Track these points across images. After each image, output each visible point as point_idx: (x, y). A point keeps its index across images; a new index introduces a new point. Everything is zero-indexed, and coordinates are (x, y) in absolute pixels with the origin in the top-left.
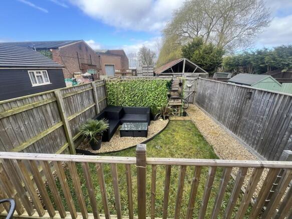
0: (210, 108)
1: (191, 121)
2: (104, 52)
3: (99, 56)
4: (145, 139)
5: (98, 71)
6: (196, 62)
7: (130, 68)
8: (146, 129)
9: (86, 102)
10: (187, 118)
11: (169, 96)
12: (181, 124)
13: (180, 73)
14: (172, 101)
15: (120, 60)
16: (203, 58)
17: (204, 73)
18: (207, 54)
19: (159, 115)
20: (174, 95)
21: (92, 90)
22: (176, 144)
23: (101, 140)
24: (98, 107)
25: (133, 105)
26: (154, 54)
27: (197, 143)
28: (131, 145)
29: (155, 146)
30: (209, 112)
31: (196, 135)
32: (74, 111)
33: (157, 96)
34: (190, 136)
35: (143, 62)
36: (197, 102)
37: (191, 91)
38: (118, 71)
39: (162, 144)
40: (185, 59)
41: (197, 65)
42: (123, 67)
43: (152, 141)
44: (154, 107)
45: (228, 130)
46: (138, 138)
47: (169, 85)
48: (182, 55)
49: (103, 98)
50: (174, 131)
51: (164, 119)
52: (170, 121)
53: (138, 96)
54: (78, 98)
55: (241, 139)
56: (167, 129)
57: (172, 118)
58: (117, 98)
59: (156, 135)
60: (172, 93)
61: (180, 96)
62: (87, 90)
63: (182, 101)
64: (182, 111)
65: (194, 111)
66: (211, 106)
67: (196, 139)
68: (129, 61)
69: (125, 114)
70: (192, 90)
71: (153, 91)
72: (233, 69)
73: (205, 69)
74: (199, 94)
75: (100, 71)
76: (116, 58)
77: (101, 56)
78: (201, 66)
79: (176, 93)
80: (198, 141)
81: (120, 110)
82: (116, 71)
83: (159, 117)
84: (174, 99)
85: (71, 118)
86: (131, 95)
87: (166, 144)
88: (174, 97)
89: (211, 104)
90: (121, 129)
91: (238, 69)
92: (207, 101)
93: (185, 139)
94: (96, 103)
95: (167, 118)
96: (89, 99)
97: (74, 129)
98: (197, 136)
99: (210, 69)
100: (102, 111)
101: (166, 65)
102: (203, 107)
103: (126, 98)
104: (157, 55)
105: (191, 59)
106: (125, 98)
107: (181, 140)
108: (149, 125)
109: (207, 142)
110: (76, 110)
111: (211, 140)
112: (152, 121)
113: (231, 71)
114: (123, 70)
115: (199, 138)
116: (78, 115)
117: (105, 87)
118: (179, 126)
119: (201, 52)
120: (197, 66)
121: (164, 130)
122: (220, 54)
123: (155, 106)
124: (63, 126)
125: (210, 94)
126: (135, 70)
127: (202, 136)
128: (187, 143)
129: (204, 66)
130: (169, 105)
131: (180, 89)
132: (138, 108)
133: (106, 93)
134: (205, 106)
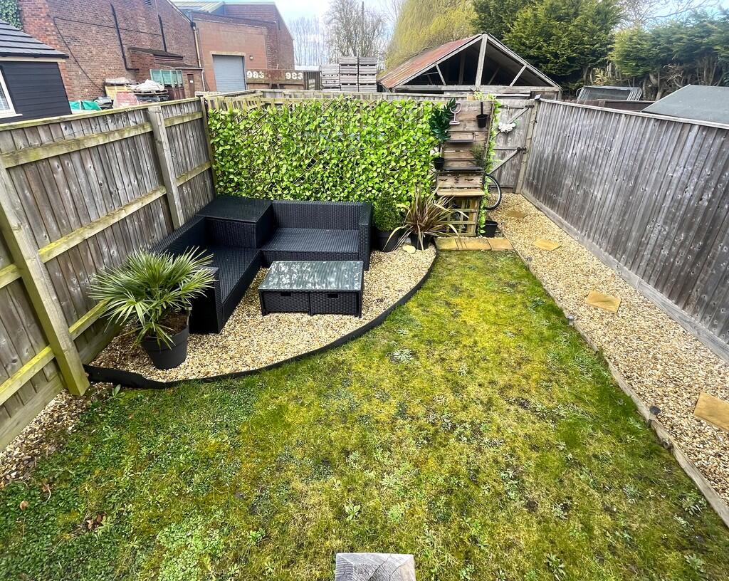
0: (583, 208)
1: (513, 255)
2: (209, 8)
3: (193, 25)
4: (351, 324)
5: (190, 76)
6: (521, 48)
7: (297, 68)
8: (357, 287)
9: (125, 183)
10: (498, 243)
11: (440, 163)
12: (479, 263)
13: (468, 87)
14: (450, 182)
15: (262, 38)
16: (548, 36)
17: (547, 88)
18: (559, 19)
19: (400, 233)
20: (457, 159)
21: (152, 136)
22: (468, 342)
23: (187, 330)
24: (177, 203)
25: (308, 193)
26: (379, 21)
27: (543, 339)
28: (303, 349)
29: (388, 351)
30: (575, 222)
31: (536, 306)
32: (73, 219)
33: (397, 162)
34: (516, 312)
35: (341, 48)
36: (530, 185)
37: (510, 145)
38: (256, 75)
39: (415, 343)
40: (485, 37)
41: (527, 57)
42: (274, 64)
43: (378, 331)
44: (383, 202)
45: (650, 289)
46: (328, 317)
47: (441, 121)
48: (473, 23)
49: (197, 167)
50: (457, 290)
51: (418, 247)
52: (439, 252)
53: (327, 163)
54: (89, 165)
55: (703, 326)
56: (430, 283)
57: (449, 244)
58: (249, 168)
59: (394, 308)
60: (450, 153)
61: (479, 166)
62: (126, 135)
63: (484, 182)
64: (483, 219)
65: (520, 216)
66: (584, 201)
67: (539, 322)
68: (295, 44)
69: (279, 226)
70: (516, 142)
71: (381, 143)
72: (646, 75)
73: (549, 75)
74: (540, 159)
75: (196, 76)
76: (251, 30)
77: (200, 24)
78: (536, 61)
79: (465, 154)
80: (546, 333)
81: (262, 212)
82: (250, 75)
83: (401, 240)
84: (457, 173)
85: (59, 247)
86: (300, 159)
87: (430, 342)
88: (457, 166)
89: (586, 194)
90: (264, 287)
91: (664, 72)
92: (568, 182)
93: (498, 322)
94: (169, 188)
95: (430, 241)
96: (138, 170)
97: (76, 291)
98: (542, 313)
99: (569, 72)
100: (195, 216)
101: (421, 59)
102: (552, 203)
103: (284, 170)
104: (390, 25)
105: (506, 36)
106: (278, 167)
107: (486, 327)
108: (366, 268)
109: (580, 336)
110: (82, 216)
111: (593, 325)
112: (377, 253)
113: (637, 82)
114: (272, 74)
115: (548, 318)
116: (89, 234)
117: (202, 124)
118: (474, 273)
119: (541, 14)
120: (526, 64)
121: (419, 287)
122: (605, 21)
123: (387, 200)
124: (20, 281)
125: (584, 159)
126: (316, 75)
127: (559, 313)
128: (507, 339)
129: (546, 62)
130: (437, 197)
131: (479, 139)
132: (326, 208)
133: (208, 150)
134: (561, 200)
